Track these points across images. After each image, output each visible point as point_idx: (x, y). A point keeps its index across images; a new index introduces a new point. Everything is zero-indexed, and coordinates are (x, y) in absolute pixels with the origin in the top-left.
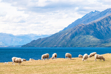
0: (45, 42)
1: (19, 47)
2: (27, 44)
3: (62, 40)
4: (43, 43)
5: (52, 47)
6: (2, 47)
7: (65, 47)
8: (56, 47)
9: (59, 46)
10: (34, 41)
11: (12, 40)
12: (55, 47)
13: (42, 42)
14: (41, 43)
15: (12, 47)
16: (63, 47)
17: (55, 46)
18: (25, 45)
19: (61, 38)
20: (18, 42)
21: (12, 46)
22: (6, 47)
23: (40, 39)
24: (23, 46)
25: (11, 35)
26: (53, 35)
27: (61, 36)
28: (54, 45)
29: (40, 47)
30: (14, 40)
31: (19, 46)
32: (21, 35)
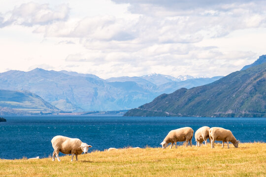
0: (197, 99)
1: (117, 115)
2: (142, 107)
3: (251, 94)
4: (192, 103)
5: (219, 116)
6: (64, 114)
7: (262, 116)
8: (233, 116)
9: (243, 113)
10: (164, 96)
11: (96, 94)
12: (229, 116)
13: (190, 100)
14: (186, 104)
15: (97, 115)
16: (255, 116)
17: (230, 112)
18: (135, 110)
19: (249, 88)
20: (113, 100)
21: (94, 112)
22: (76, 114)
23: (183, 91)
24: (128, 113)
25: (91, 79)
26: (225, 78)
27: (248, 81)
28: (226, 109)
29: (184, 116)
30: (102, 93)
31: (118, 112)
32: (123, 78)
